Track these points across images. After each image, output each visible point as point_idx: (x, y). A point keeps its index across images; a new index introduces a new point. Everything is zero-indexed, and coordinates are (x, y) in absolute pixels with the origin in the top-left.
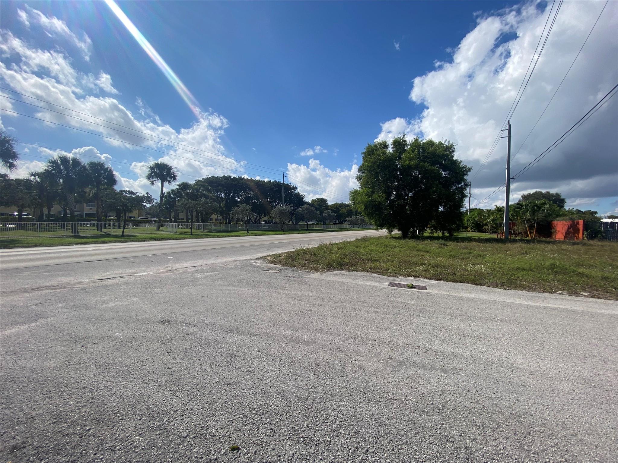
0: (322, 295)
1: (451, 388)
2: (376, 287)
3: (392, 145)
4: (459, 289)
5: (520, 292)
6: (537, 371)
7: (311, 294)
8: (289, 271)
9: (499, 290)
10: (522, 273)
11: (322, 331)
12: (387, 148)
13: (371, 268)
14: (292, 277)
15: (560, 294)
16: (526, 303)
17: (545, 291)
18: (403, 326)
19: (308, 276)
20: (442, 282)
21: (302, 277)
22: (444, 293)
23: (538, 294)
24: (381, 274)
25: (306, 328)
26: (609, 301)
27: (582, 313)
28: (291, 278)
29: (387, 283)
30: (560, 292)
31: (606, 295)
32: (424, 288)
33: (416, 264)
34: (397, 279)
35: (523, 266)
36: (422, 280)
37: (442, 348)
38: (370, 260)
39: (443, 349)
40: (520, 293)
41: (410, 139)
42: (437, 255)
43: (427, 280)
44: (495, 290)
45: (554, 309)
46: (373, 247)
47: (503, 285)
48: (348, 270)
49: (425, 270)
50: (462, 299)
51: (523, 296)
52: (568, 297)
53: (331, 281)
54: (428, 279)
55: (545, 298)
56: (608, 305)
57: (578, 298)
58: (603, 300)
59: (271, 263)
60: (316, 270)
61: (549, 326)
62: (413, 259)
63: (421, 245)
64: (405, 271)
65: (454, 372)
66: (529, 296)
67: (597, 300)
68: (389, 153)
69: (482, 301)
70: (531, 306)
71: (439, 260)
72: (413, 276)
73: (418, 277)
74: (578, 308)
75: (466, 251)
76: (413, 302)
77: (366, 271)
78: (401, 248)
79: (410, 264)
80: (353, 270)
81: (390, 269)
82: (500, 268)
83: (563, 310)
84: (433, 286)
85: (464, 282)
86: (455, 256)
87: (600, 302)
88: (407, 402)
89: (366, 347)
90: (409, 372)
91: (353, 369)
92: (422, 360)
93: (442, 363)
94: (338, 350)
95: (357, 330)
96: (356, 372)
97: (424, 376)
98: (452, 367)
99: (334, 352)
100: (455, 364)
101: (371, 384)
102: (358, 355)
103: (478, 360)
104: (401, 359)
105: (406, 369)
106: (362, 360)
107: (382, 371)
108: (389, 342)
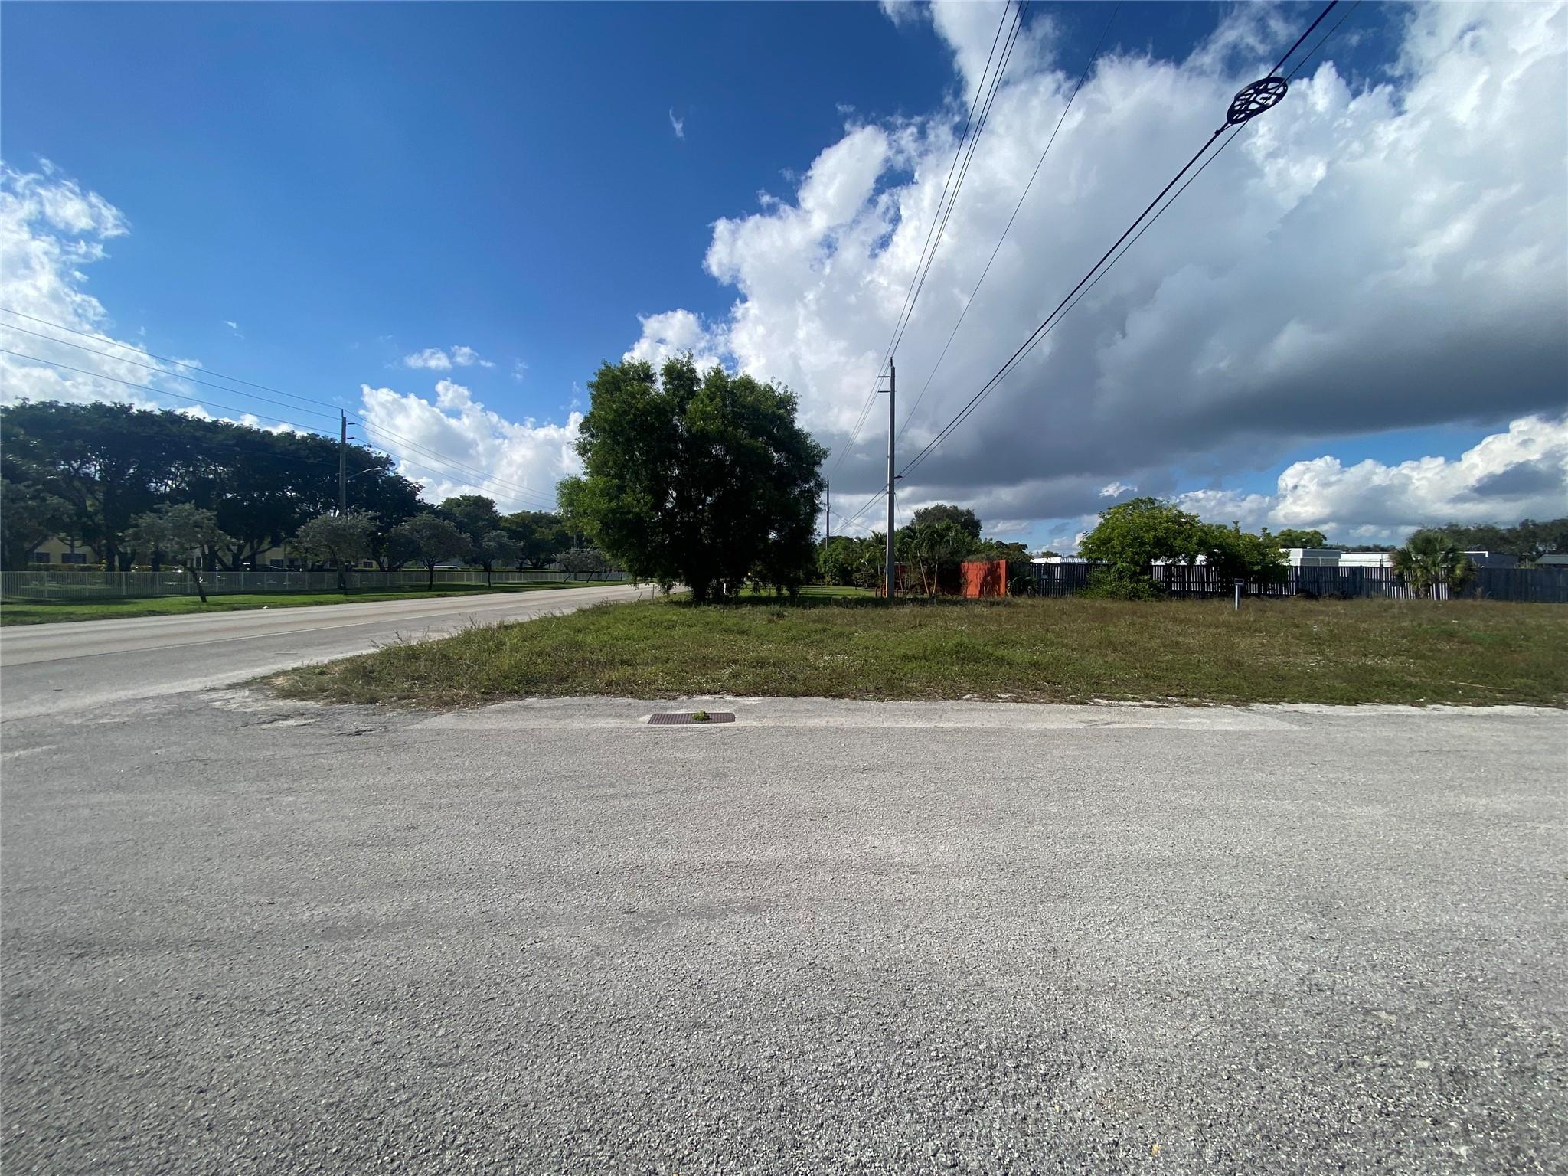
0: (454, 778)
1: (763, 948)
2: (617, 730)
3: (662, 375)
4: (799, 711)
5: (905, 704)
6: (923, 863)
7: (420, 778)
8: (353, 716)
9: (872, 704)
10: (910, 666)
11: (442, 881)
12: (653, 382)
13: (609, 684)
14: (358, 733)
15: (967, 700)
16: (914, 725)
17: (945, 697)
18: (670, 819)
19: (418, 726)
20: (768, 699)
21: (394, 731)
22: (769, 723)
23: (934, 705)
24: (635, 695)
25: (388, 885)
26: (1039, 705)
27: (998, 733)
28: (353, 739)
29: (647, 718)
30: (968, 696)
31: (1035, 695)
32: (730, 718)
33: (717, 663)
34: (672, 703)
35: (914, 652)
36: (728, 698)
37: (753, 854)
38: (610, 664)
39: (754, 857)
40: (906, 706)
41: (703, 367)
42: (762, 638)
43: (738, 699)
44: (866, 704)
45: (956, 730)
46: (621, 629)
47: (879, 694)
48: (549, 693)
49: (735, 676)
50: (804, 731)
51: (911, 711)
52: (979, 705)
53: (489, 730)
54: (741, 695)
55: (945, 711)
56: (1035, 713)
57: (995, 706)
58: (1031, 705)
59: (285, 697)
60: (447, 704)
61: (946, 766)
62: (712, 652)
63: (732, 617)
64: (693, 681)
65: (773, 905)
66: (919, 710)
67: (1021, 705)
68: (658, 394)
69: (841, 731)
70: (922, 730)
71: (767, 650)
72: (709, 692)
73: (719, 693)
74: (993, 725)
75: (820, 626)
76: (701, 756)
77: (598, 692)
78: (688, 626)
79: (706, 664)
80: (561, 695)
81: (657, 681)
82: (876, 658)
83: (971, 730)
84: (749, 711)
85: (810, 695)
86: (795, 639)
87: (1026, 710)
88: (660, 1015)
89: (569, 898)
90: (673, 934)
91: (525, 968)
92: (707, 894)
93: (750, 891)
94: (485, 927)
95: (550, 855)
96: (532, 975)
97: (707, 935)
98: (769, 895)
99: (472, 934)
100: (775, 887)
101: (571, 994)
102: (544, 924)
103: (822, 865)
104: (656, 908)
105: (667, 928)
106: (554, 937)
107: (605, 952)
108: (632, 870)
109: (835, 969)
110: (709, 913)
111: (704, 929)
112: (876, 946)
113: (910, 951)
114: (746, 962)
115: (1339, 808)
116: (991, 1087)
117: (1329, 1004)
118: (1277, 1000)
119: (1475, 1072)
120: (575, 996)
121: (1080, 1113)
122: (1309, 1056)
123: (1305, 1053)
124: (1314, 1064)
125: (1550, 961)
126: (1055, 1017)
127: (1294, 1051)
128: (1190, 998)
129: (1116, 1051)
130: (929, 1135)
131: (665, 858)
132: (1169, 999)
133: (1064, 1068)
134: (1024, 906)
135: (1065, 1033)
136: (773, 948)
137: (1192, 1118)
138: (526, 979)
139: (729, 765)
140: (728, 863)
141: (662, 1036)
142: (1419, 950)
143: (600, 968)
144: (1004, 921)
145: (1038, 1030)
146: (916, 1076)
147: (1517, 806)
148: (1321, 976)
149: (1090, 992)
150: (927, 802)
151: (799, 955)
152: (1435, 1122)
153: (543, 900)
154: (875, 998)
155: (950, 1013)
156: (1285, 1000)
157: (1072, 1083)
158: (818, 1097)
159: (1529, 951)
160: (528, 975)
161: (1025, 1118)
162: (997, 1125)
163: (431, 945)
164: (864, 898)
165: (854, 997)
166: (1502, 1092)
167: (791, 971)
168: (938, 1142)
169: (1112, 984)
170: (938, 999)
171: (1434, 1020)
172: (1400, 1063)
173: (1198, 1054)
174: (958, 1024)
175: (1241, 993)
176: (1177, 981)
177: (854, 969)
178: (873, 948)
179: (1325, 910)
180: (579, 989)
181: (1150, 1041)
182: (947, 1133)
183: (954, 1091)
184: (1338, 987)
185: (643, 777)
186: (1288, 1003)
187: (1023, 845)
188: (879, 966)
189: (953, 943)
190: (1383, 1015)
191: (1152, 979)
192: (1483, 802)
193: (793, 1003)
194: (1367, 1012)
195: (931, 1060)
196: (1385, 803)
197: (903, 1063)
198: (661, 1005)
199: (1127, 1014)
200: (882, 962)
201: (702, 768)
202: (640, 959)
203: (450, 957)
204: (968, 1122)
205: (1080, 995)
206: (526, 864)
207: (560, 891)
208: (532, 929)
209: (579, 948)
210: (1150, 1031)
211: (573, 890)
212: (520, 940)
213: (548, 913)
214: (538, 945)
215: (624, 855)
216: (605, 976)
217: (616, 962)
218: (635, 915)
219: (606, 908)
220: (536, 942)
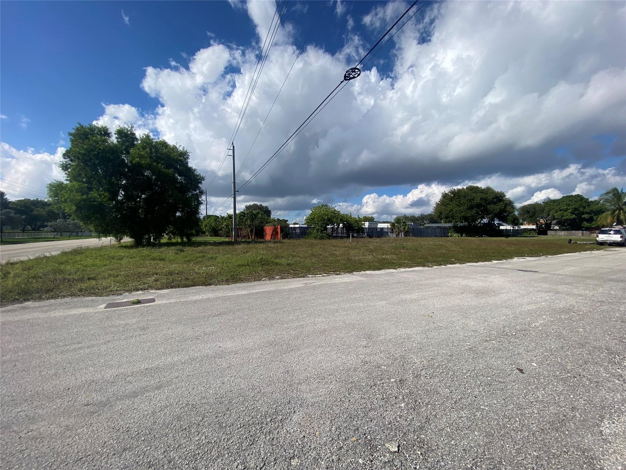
2: (84, 314)
3: (115, 134)
4: (189, 293)
5: (238, 285)
6: (240, 349)
9: (224, 286)
10: (242, 269)
12: (109, 137)
13: (81, 290)
15: (263, 280)
16: (242, 293)
17: (255, 280)
18: (115, 354)
20: (174, 290)
22: (173, 301)
23: (251, 284)
24: (96, 295)
26: (289, 279)
27: (274, 292)
29: (104, 306)
30: (264, 279)
31: (288, 276)
32: (153, 300)
33: (147, 275)
34: (120, 297)
35: (243, 263)
36: (152, 291)
37: (161, 362)
38: (81, 280)
39: (161, 364)
40: (238, 286)
41: (139, 133)
42: (171, 261)
43: (157, 291)
44: (221, 287)
45: (258, 293)
46: (90, 261)
47: (228, 282)
48: (40, 299)
49: (156, 280)
50: (191, 302)
51: (240, 287)
52: (268, 282)
54: (159, 289)
55: (254, 286)
56: (288, 282)
57: (273, 281)
58: (286, 279)
61: (253, 308)
62: (144, 270)
63: (156, 252)
66: (244, 286)
67: (283, 280)
68: (112, 143)
69: (209, 300)
70: (244, 295)
71: (173, 267)
72: (141, 289)
73: (147, 289)
74: (272, 289)
75: (201, 255)
76: (134, 321)
77: (72, 295)
78: (131, 258)
79: (140, 276)
80: (48, 299)
81: (111, 286)
82: (227, 267)
83: (264, 292)
84: (163, 296)
85: (195, 286)
86: (189, 261)
87: (285, 282)
88: (105, 450)
89: (50, 405)
90: (114, 409)
91: (22, 447)
92: (134, 386)
93: (158, 379)
95: (38, 385)
96: (26, 449)
97: (133, 405)
98: (167, 379)
100: (171, 375)
101: (51, 453)
102: (34, 422)
103: (195, 360)
104: (104, 399)
105: (110, 407)
106: (40, 427)
107: (72, 428)
108: (90, 384)
109: (198, 403)
110: (135, 395)
111: (131, 402)
112: (217, 389)
113: (232, 387)
114: (154, 413)
115: (374, 303)
116: (261, 431)
117: (369, 367)
118: (355, 370)
119: (406, 379)
120: (54, 454)
121: (293, 430)
122: (363, 386)
124: (364, 388)
125: (424, 341)
126: (286, 396)
127: (359, 386)
128: (330, 376)
129: (306, 402)
130: (235, 460)
131: (111, 373)
132: (324, 378)
133: (288, 415)
134: (278, 357)
135: (290, 401)
136: (168, 402)
137: (329, 418)
138: (22, 452)
139: (150, 323)
140: (147, 369)
141: (106, 459)
142: (393, 344)
143: (69, 437)
144: (270, 365)
145: (280, 404)
146: (231, 437)
147: (417, 296)
148: (367, 359)
149: (299, 384)
150: (244, 324)
151: (181, 402)
152: (396, 398)
153: (33, 409)
154: (216, 410)
155: (247, 407)
156: (357, 369)
157: (291, 419)
158: (187, 462)
159: (419, 339)
160: (23, 450)
161: (273, 439)
162: (262, 446)
164: (213, 369)
165: (206, 413)
166: (412, 384)
167: (177, 410)
168: (238, 462)
169: (306, 379)
170: (242, 403)
171: (396, 365)
172: (387, 381)
173: (332, 395)
175: (345, 370)
176: (327, 371)
177: (207, 401)
178: (216, 390)
179: (369, 337)
180: (56, 450)
181: (317, 395)
182: (243, 456)
183: (246, 438)
184: (371, 361)
185: (99, 335)
186: (358, 370)
188: (218, 396)
189: (250, 379)
190: (383, 367)
191: (319, 373)
192: (409, 296)
193: (177, 424)
194: (379, 367)
195: (238, 429)
196: (386, 300)
197: (226, 434)
198: (106, 445)
199: (310, 388)
200: (219, 395)
201: (135, 326)
202: (93, 426)
204: (251, 449)
205: (295, 386)
206: (22, 392)
207: (44, 403)
208: (26, 425)
209: (56, 429)
210: (317, 391)
211: (52, 401)
212: (19, 433)
213: (37, 415)
214: (30, 433)
215: (85, 377)
216: (72, 439)
217: (79, 431)
218: (91, 405)
219: (74, 406)
220: (28, 432)
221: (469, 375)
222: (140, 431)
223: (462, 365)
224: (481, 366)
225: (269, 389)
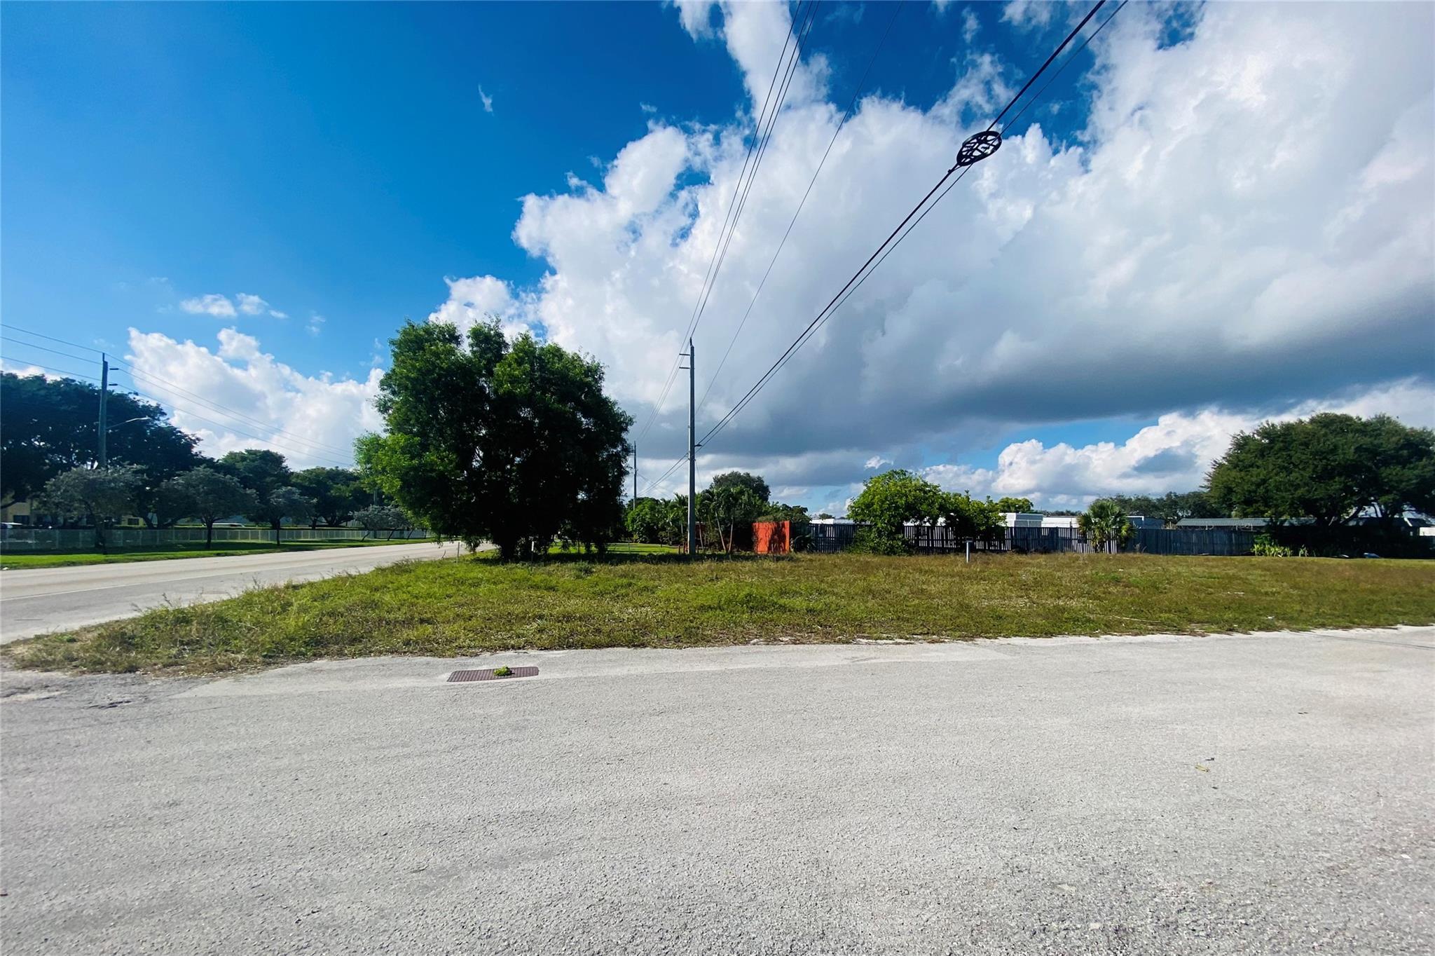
0: (227, 747)
1: (554, 891)
2: (414, 689)
3: (469, 337)
4: (603, 661)
5: (701, 650)
6: (708, 794)
7: (186, 750)
8: (107, 687)
9: (671, 651)
10: (707, 615)
11: (205, 860)
12: (458, 344)
13: (407, 643)
14: (113, 705)
15: (754, 644)
16: (708, 669)
17: (737, 642)
18: (466, 775)
19: (186, 695)
20: (573, 652)
21: (157, 701)
22: (571, 674)
23: (727, 650)
24: (433, 653)
25: (144, 867)
26: (813, 646)
27: (778, 672)
28: (104, 712)
29: (447, 675)
30: (755, 640)
31: (810, 637)
32: (534, 671)
33: (523, 618)
34: (474, 660)
35: (710, 603)
36: (532, 653)
38: (408, 622)
40: (701, 652)
42: (568, 593)
43: (542, 652)
44: (665, 652)
45: (744, 672)
46: (422, 587)
47: (678, 642)
48: (341, 654)
49: (541, 631)
50: (606, 681)
51: (705, 656)
52: (764, 648)
53: (271, 695)
54: (546, 649)
55: (734, 655)
56: (810, 653)
57: (777, 648)
58: (806, 646)
59: (24, 668)
60: (222, 670)
61: (733, 704)
62: (518, 609)
63: (540, 574)
64: (497, 637)
65: (566, 849)
66: (713, 655)
67: (799, 646)
68: (463, 354)
69: (641, 678)
70: (714, 673)
71: (573, 605)
72: (513, 647)
73: (523, 648)
74: (774, 665)
75: (625, 581)
76: (501, 711)
77: (394, 651)
78: (495, 583)
79: (510, 620)
80: (354, 656)
81: (459, 638)
82: (677, 609)
83: (755, 671)
84: (552, 664)
85: (614, 646)
86: (602, 594)
87: (802, 650)
89: (353, 863)
90: (465, 887)
91: (300, 940)
92: (501, 845)
94: (256, 903)
95: (334, 821)
96: (308, 946)
97: (499, 884)
98: (563, 839)
99: (240, 911)
100: (570, 831)
102: (323, 893)
103: (616, 806)
104: (447, 863)
105: (459, 882)
106: (334, 904)
107: (390, 914)
108: (423, 828)
109: (623, 903)
110: (502, 863)
111: (496, 878)
112: (662, 876)
113: (693, 877)
114: (537, 907)
115: (1037, 721)
117: (1027, 882)
118: (987, 884)
119: (1133, 929)
122: (1011, 928)
123: (1008, 925)
124: (1015, 934)
125: (1187, 833)
126: (815, 920)
127: (1000, 925)
128: (923, 890)
129: (864, 943)
131: (459, 813)
132: (906, 892)
135: (823, 934)
136: (565, 889)
139: (529, 717)
140: (523, 812)
142: (1092, 831)
143: (384, 931)
144: (776, 839)
147: (1161, 712)
148: (1021, 860)
149: (845, 894)
151: (589, 894)
153: (324, 868)
154: (659, 924)
155: (726, 929)
156: (994, 882)
159: (1171, 827)
160: (303, 947)
163: (192, 927)
164: (653, 832)
165: (639, 926)
166: (1153, 944)
167: (581, 909)
169: (862, 886)
170: (716, 917)
171: (1103, 889)
172: (1079, 926)
173: (927, 937)
174: (733, 938)
176: (913, 876)
177: (641, 900)
178: (659, 878)
179: (1024, 805)
181: (891, 931)
184: (1034, 867)
185: (439, 734)
186: (996, 885)
187: (795, 770)
188: (664, 894)
189: (731, 865)
190: (1066, 887)
191: (894, 877)
192: (1137, 710)
193: (581, 940)
194: (1054, 886)
196: (1069, 714)
199: (873, 910)
200: (667, 890)
201: (502, 722)
202: (427, 917)
203: (212, 937)
205: (836, 898)
206: (306, 832)
207: (343, 857)
208: (309, 898)
209: (362, 914)
210: (891, 922)
211: (357, 854)
212: (296, 912)
213: (329, 880)
214: (316, 915)
215: (415, 814)
216: (389, 937)
217: (401, 922)
218: (425, 872)
219: (394, 870)
220: (313, 912)
221: (1328, 944)
222: (512, 941)
223: (1305, 913)
224: (1366, 920)
225: (776, 897)
